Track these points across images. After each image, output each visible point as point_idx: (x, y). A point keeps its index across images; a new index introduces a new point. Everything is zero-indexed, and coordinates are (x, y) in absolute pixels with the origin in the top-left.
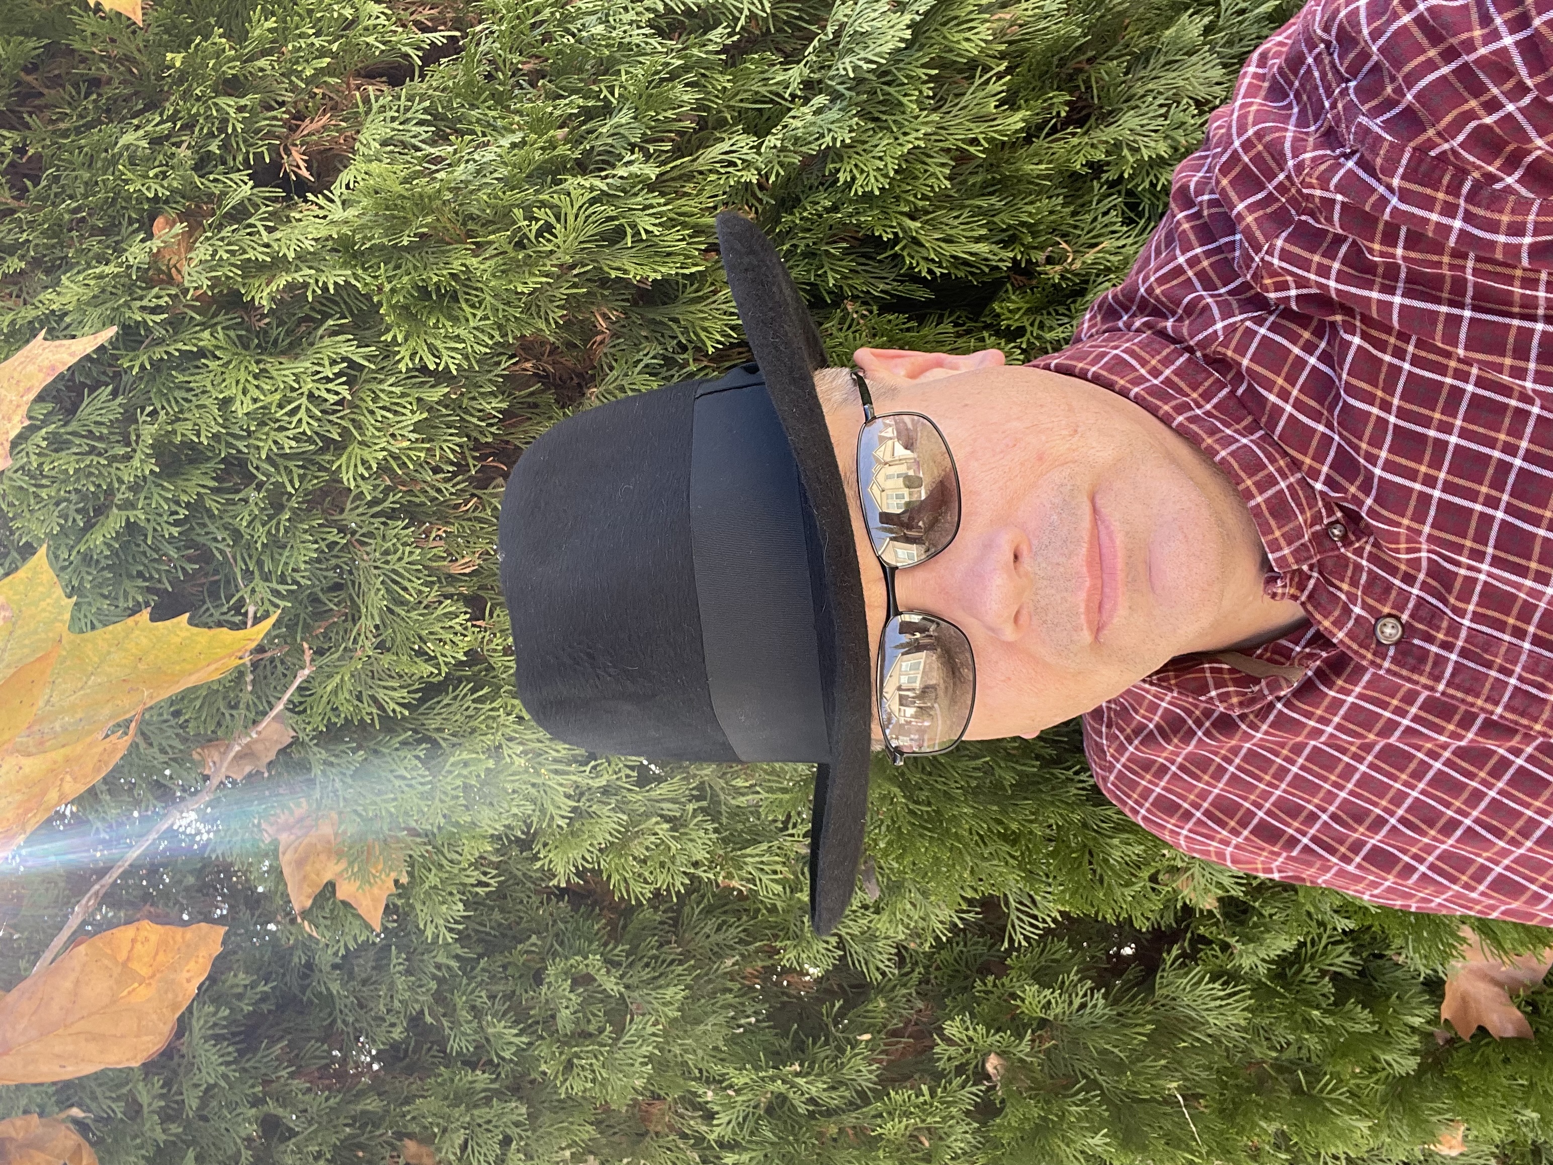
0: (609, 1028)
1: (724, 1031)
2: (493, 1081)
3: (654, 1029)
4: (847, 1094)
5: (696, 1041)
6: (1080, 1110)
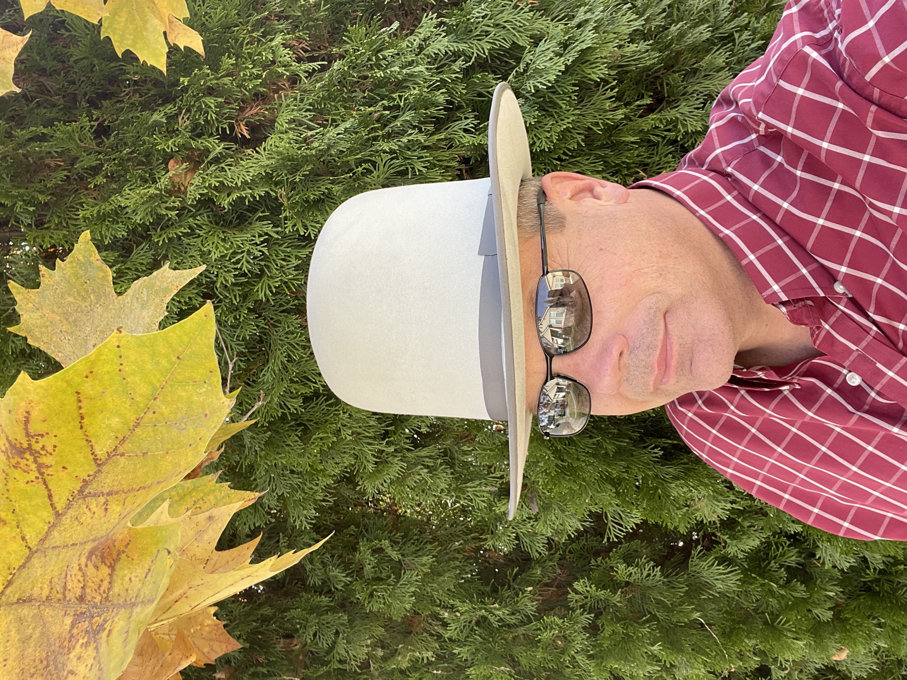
0: (393, 576)
1: (454, 581)
2: (331, 601)
3: (417, 578)
4: (520, 617)
5: (439, 585)
6: (646, 630)
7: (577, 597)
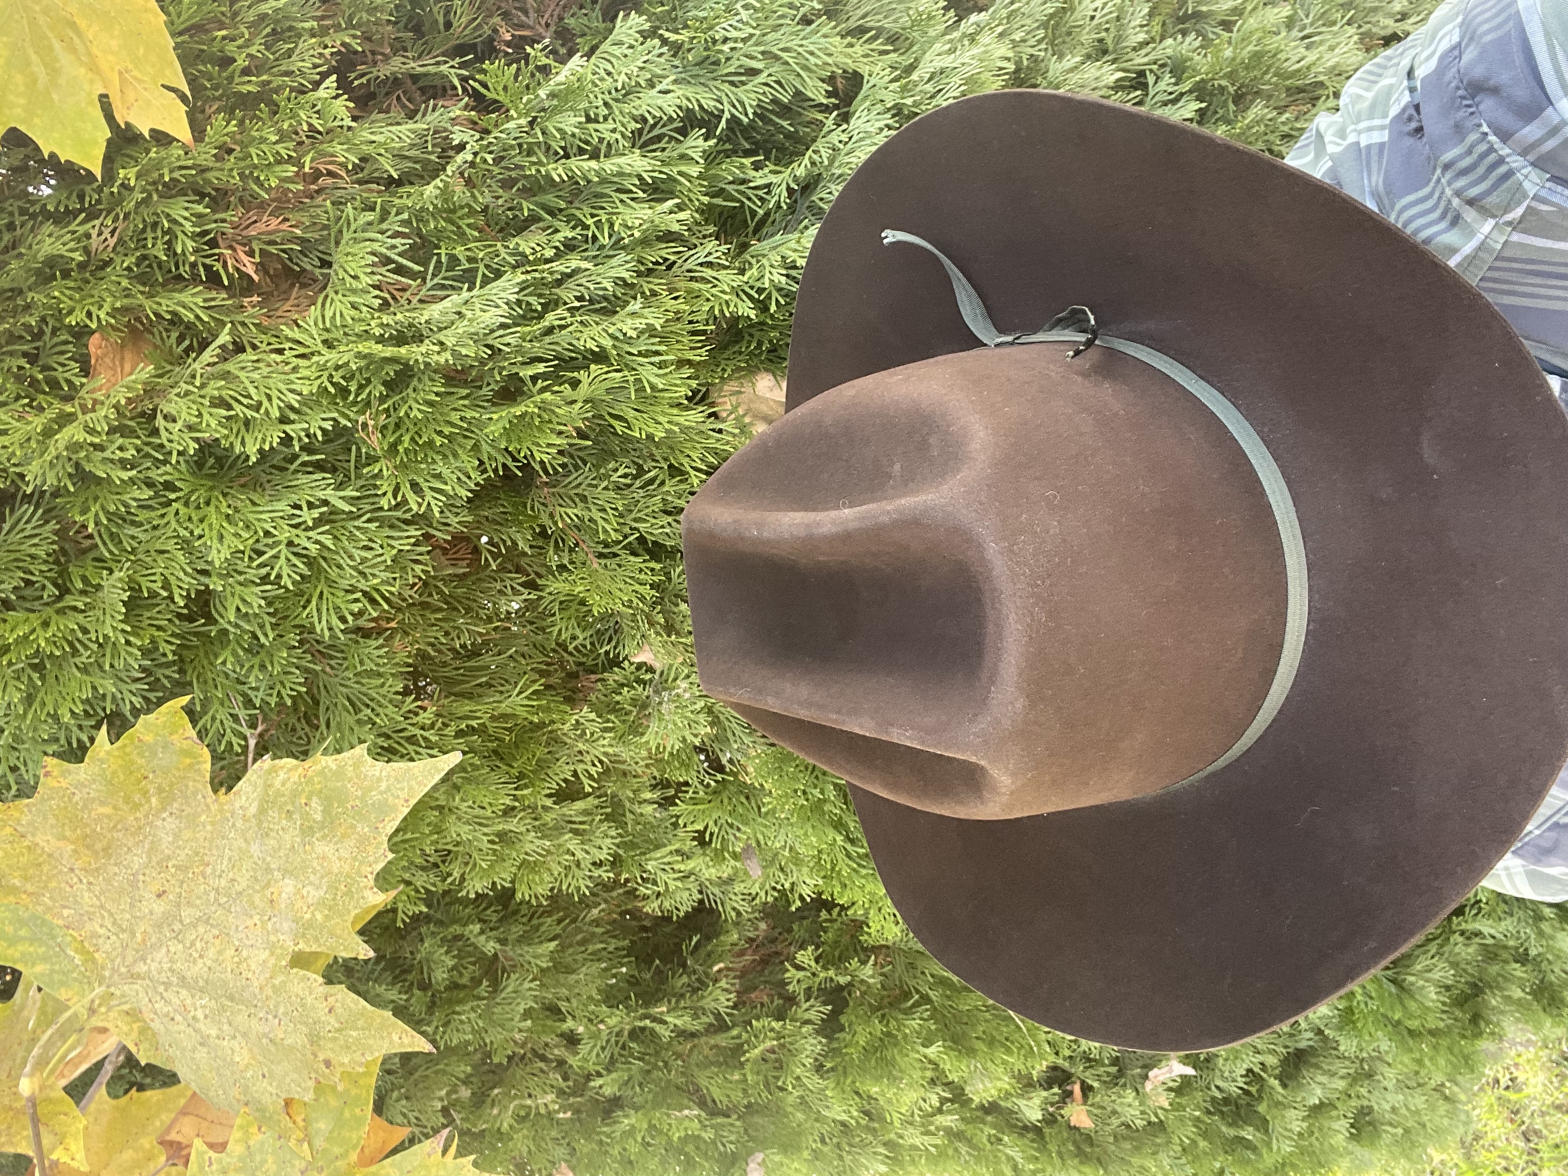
0: (485, 983)
1: (599, 981)
5: (570, 990)
6: (915, 1024)
7: (800, 974)
